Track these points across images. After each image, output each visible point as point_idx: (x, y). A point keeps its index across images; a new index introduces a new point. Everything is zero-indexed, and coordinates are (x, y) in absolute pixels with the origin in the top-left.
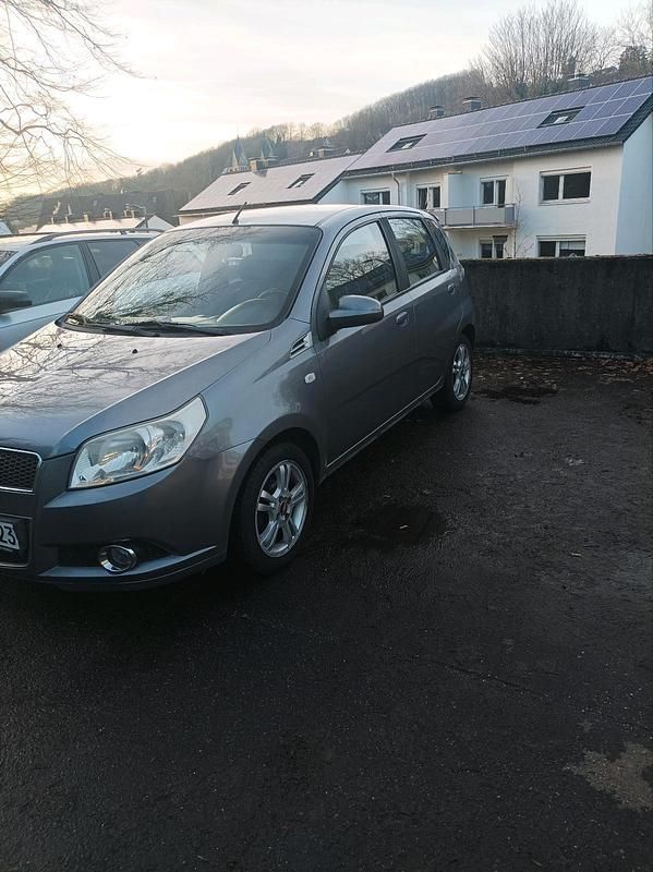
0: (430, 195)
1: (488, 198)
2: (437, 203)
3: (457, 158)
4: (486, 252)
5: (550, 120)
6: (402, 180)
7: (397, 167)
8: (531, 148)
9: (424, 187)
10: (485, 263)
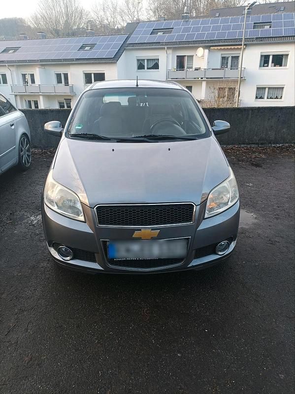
0: (28, 78)
1: (59, 81)
2: (33, 81)
3: (41, 61)
4: (62, 106)
5: (82, 48)
6: (12, 69)
7: (8, 62)
8: (77, 59)
9: (25, 73)
10: (62, 111)
